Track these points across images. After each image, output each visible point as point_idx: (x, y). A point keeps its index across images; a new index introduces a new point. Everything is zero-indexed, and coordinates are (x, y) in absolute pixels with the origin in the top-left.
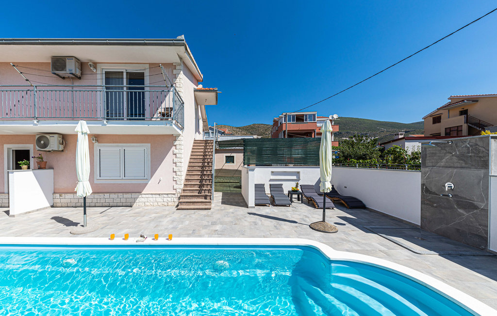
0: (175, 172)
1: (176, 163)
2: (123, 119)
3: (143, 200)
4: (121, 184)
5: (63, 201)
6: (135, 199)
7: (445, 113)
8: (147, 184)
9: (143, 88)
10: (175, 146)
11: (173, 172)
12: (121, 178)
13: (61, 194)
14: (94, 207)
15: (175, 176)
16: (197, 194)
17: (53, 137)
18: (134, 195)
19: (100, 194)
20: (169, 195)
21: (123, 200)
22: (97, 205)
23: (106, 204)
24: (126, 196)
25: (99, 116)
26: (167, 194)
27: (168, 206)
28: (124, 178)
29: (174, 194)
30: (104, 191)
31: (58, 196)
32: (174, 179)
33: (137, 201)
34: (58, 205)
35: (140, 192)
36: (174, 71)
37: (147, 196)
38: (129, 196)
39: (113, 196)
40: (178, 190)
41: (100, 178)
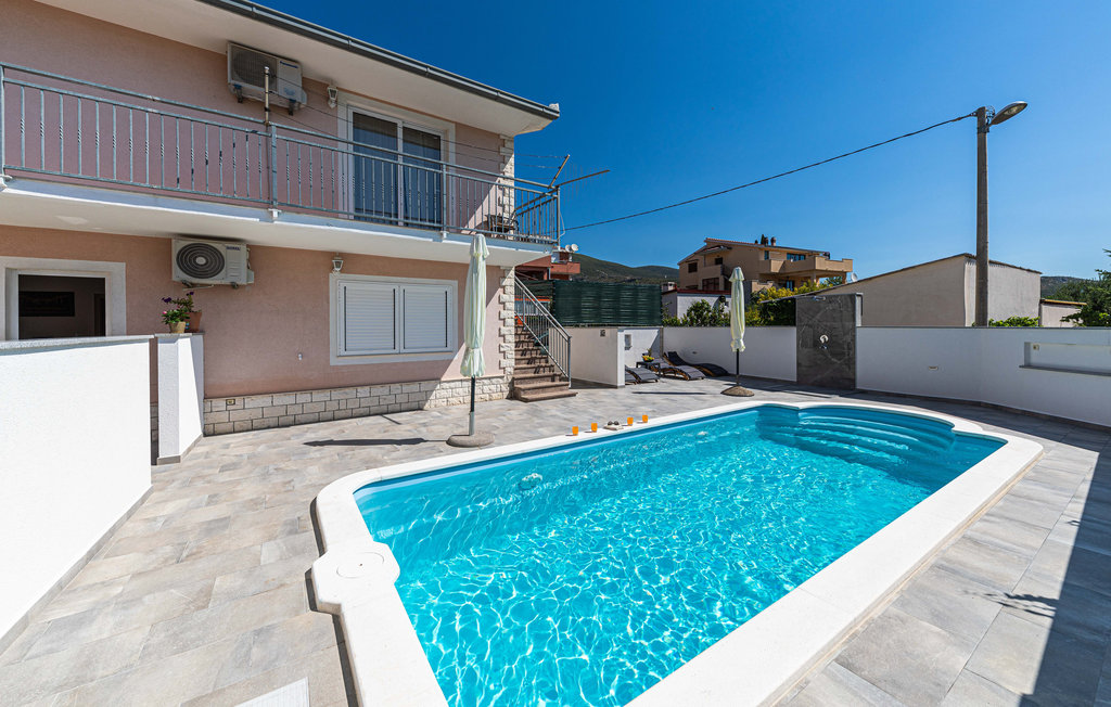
0: (504, 336)
1: (504, 319)
2: (397, 223)
3: (444, 393)
4: (395, 364)
5: (235, 416)
6: (428, 393)
7: (701, 259)
8: (452, 360)
9: (439, 166)
10: (504, 287)
11: (500, 336)
12: (397, 351)
13: (230, 397)
14: (330, 420)
15: (503, 344)
16: (533, 375)
17: (238, 249)
18: (425, 386)
19: (347, 390)
20: (494, 381)
21: (402, 399)
22: (338, 414)
23: (362, 411)
24: (407, 388)
25: (341, 209)
26: (490, 378)
27: (490, 400)
28: (402, 350)
29: (502, 377)
30: (356, 382)
31: (220, 404)
32: (502, 349)
33: (431, 398)
34: (219, 428)
35: (437, 379)
36: (502, 149)
37: (452, 385)
38: (415, 387)
39: (377, 390)
40: (508, 369)
41: (346, 353)
